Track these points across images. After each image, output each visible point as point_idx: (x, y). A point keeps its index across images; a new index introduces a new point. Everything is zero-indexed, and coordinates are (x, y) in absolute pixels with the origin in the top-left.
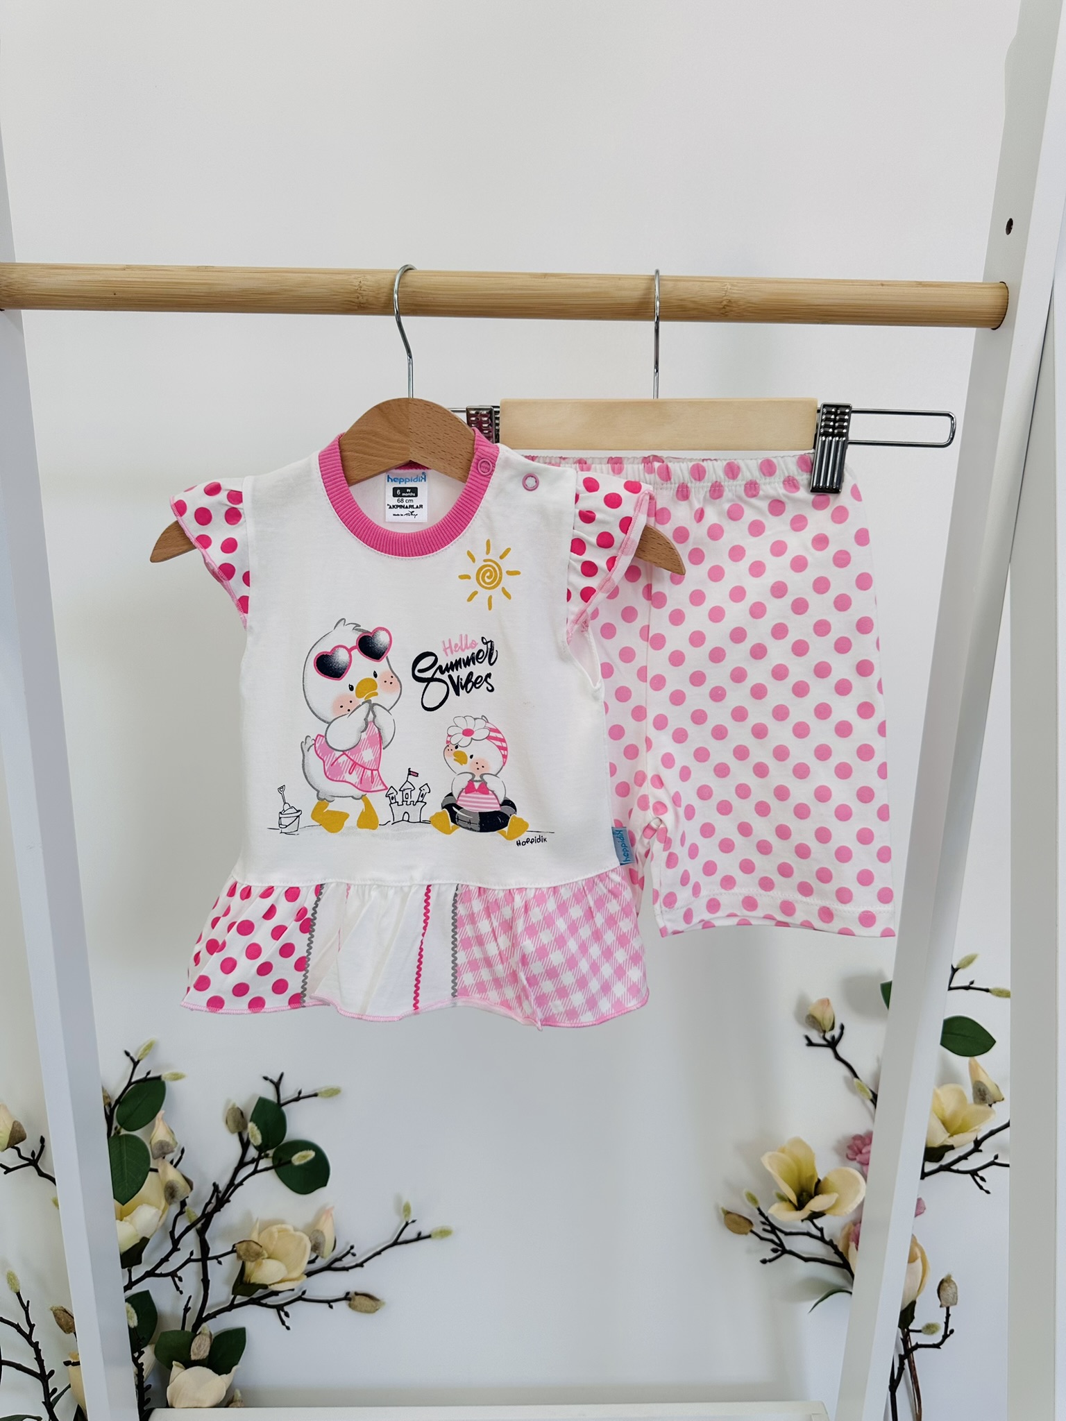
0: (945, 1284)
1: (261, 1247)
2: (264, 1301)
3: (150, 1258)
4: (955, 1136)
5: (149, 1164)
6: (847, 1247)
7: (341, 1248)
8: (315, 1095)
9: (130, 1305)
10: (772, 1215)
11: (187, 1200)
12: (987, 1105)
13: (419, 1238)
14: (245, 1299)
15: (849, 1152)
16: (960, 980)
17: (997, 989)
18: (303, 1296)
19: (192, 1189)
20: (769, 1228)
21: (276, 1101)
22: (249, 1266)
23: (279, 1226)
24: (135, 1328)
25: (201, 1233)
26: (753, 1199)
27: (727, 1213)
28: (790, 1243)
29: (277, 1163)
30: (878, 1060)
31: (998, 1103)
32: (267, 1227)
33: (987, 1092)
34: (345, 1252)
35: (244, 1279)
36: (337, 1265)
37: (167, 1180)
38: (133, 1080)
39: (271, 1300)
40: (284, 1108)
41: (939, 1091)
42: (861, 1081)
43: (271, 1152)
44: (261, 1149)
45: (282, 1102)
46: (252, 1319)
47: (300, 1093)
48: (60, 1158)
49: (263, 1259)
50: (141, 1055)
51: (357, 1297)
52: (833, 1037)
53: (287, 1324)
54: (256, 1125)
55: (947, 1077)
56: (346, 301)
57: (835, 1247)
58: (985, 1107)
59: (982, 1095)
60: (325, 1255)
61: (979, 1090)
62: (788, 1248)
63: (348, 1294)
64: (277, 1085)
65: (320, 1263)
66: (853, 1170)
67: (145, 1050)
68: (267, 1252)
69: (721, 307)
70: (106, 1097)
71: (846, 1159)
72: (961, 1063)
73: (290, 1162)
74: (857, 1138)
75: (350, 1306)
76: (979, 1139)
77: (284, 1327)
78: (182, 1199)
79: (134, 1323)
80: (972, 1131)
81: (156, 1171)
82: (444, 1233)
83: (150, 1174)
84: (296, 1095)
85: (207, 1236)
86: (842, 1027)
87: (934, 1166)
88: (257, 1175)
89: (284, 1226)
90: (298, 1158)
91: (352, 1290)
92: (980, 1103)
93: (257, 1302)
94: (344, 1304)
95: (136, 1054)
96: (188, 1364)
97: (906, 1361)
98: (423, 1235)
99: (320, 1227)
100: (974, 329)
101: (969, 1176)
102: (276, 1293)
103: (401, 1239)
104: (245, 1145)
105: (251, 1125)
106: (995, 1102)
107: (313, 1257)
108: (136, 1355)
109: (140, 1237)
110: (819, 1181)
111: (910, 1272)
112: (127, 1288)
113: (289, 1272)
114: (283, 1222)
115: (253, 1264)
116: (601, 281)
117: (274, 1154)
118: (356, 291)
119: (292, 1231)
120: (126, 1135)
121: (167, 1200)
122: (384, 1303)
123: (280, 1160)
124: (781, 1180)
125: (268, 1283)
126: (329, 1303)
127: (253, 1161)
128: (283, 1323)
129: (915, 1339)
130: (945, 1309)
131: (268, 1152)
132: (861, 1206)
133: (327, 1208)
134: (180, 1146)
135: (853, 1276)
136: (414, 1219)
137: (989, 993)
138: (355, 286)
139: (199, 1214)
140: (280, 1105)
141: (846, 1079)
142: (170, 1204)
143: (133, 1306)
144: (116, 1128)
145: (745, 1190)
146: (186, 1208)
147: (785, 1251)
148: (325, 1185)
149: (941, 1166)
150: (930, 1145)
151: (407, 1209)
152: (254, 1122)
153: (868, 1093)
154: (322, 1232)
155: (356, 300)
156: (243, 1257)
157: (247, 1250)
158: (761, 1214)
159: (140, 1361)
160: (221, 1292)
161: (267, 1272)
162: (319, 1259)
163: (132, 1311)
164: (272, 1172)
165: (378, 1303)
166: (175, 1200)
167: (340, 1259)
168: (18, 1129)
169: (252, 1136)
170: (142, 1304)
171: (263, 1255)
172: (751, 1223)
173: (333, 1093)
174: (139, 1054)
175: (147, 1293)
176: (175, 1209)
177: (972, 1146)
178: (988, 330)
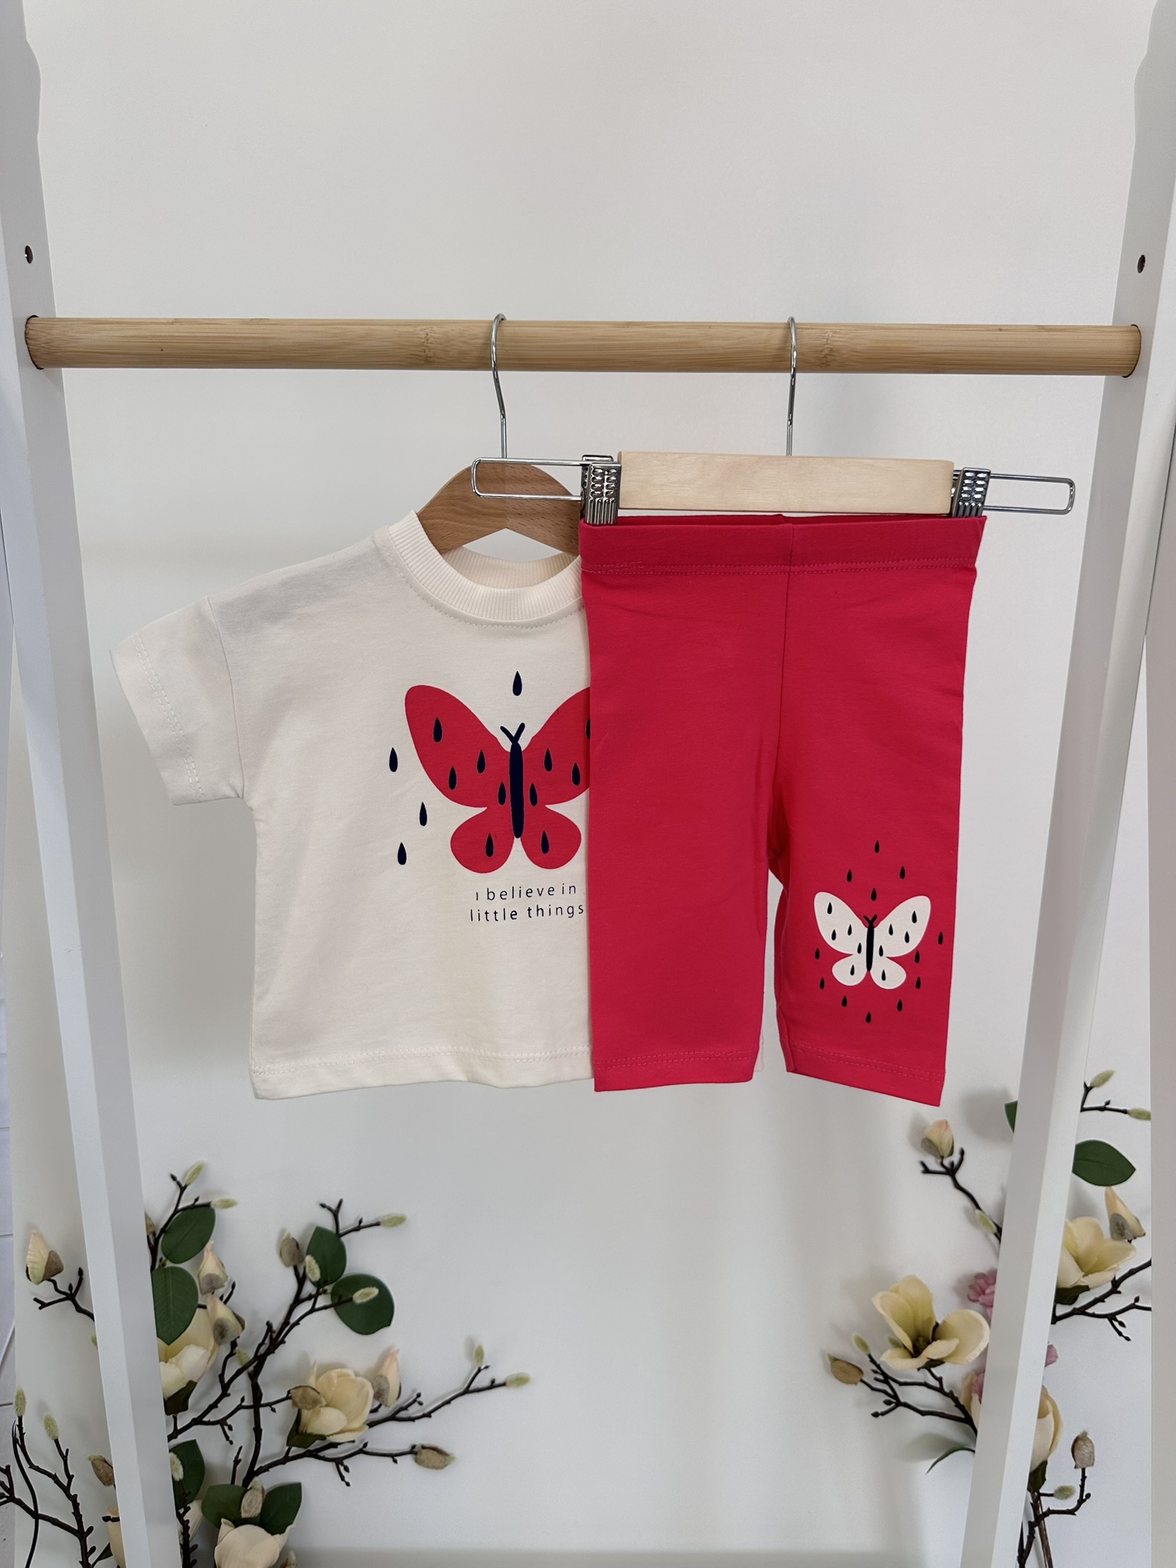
0: (1080, 1443)
1: (319, 1393)
2: (321, 1454)
3: (197, 1403)
4: (1090, 1276)
5: (197, 1300)
6: (970, 1399)
7: (407, 1396)
8: (378, 1224)
9: (175, 1456)
10: (884, 1363)
11: (238, 1340)
12: (1126, 1240)
13: (493, 1385)
14: (302, 1451)
15: (971, 1292)
16: (1095, 1099)
17: (1136, 1110)
18: (365, 1449)
19: (243, 1328)
20: (881, 1377)
21: (334, 1231)
22: (306, 1414)
23: (339, 1370)
24: (181, 1481)
25: (254, 1377)
26: (863, 1345)
27: (834, 1360)
28: (906, 1394)
29: (336, 1301)
30: (1003, 1190)
31: (1138, 1239)
32: (326, 1371)
33: (1126, 1226)
34: (411, 1400)
35: (300, 1429)
36: (402, 1414)
37: (217, 1318)
38: (180, 1207)
39: (330, 1453)
40: (344, 1239)
41: (1071, 1225)
42: (984, 1213)
43: (329, 1288)
44: (318, 1285)
45: (341, 1232)
46: (310, 1474)
47: (360, 1222)
48: (102, 1292)
49: (322, 1407)
50: (188, 1180)
51: (424, 1451)
52: (952, 1164)
53: (347, 1480)
54: (315, 1259)
55: (1079, 1209)
56: (411, 355)
57: (955, 1400)
58: (1124, 1244)
59: (1122, 1230)
60: (389, 1403)
61: (1118, 1224)
62: (902, 1400)
63: (414, 1447)
64: (335, 1214)
65: (384, 1412)
66: (975, 1313)
67: (193, 1174)
68: (325, 1399)
69: (823, 356)
70: (149, 1225)
71: (967, 1298)
72: (1096, 1193)
73: (351, 1300)
74: (979, 1276)
75: (416, 1461)
76: (1117, 1279)
77: (344, 1483)
78: (233, 1339)
79: (179, 1475)
80: (1109, 1270)
81: (204, 1307)
82: (521, 1381)
83: (199, 1311)
84: (357, 1224)
85: (260, 1380)
86: (962, 1153)
87: (1067, 1309)
88: (315, 1314)
89: (344, 1370)
90: (360, 1295)
91: (419, 1441)
92: (1119, 1239)
93: (314, 1454)
94: (409, 1458)
95: (183, 1179)
96: (238, 1522)
97: (1037, 1529)
98: (497, 1382)
99: (383, 1372)
100: (1101, 379)
101: (1106, 1320)
102: (334, 1445)
103: (472, 1387)
104: (301, 1280)
105: (309, 1259)
106: (1135, 1238)
107: (377, 1404)
108: (182, 1511)
109: (187, 1381)
110: (937, 1324)
111: (1040, 1429)
112: (171, 1437)
113: (349, 1421)
114: (341, 1366)
115: (311, 1412)
116: (690, 330)
117: (333, 1289)
118: (422, 344)
119: (353, 1377)
120: (172, 1268)
121: (216, 1340)
122: (453, 1459)
123: (340, 1298)
124: (895, 1324)
125: (326, 1434)
126: (393, 1456)
127: (309, 1298)
128: (343, 1478)
129: (1046, 1504)
130: (1080, 1471)
131: (326, 1287)
132: (985, 1353)
133: (391, 1351)
134: (231, 1279)
135: (976, 1431)
136: (488, 1364)
137: (1127, 1116)
138: (422, 339)
139: (251, 1355)
140: (339, 1235)
141: (966, 1211)
142: (220, 1344)
143: (178, 1457)
144: (161, 1260)
145: (854, 1334)
146: (237, 1348)
147: (899, 1404)
148: (388, 1324)
149: (1075, 1309)
150: (1063, 1286)
151: (479, 1354)
152: (312, 1255)
153: (991, 1226)
154: (386, 1378)
155: (423, 354)
156: (299, 1405)
157: (304, 1397)
158: (873, 1361)
159: (185, 1518)
160: (274, 1443)
161: (327, 1421)
162: (383, 1407)
163: (178, 1462)
164: (330, 1312)
165: (447, 1458)
166: (225, 1339)
167: (405, 1408)
168: (54, 1259)
169: (310, 1271)
170: (189, 1454)
171: (321, 1402)
172: (860, 1371)
173: (397, 1221)
174: (187, 1178)
175: (194, 1442)
176: (225, 1350)
177: (1109, 1287)
178: (1120, 378)
